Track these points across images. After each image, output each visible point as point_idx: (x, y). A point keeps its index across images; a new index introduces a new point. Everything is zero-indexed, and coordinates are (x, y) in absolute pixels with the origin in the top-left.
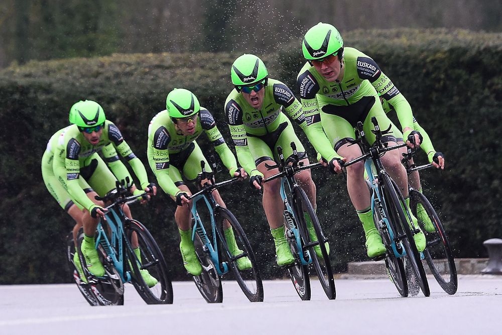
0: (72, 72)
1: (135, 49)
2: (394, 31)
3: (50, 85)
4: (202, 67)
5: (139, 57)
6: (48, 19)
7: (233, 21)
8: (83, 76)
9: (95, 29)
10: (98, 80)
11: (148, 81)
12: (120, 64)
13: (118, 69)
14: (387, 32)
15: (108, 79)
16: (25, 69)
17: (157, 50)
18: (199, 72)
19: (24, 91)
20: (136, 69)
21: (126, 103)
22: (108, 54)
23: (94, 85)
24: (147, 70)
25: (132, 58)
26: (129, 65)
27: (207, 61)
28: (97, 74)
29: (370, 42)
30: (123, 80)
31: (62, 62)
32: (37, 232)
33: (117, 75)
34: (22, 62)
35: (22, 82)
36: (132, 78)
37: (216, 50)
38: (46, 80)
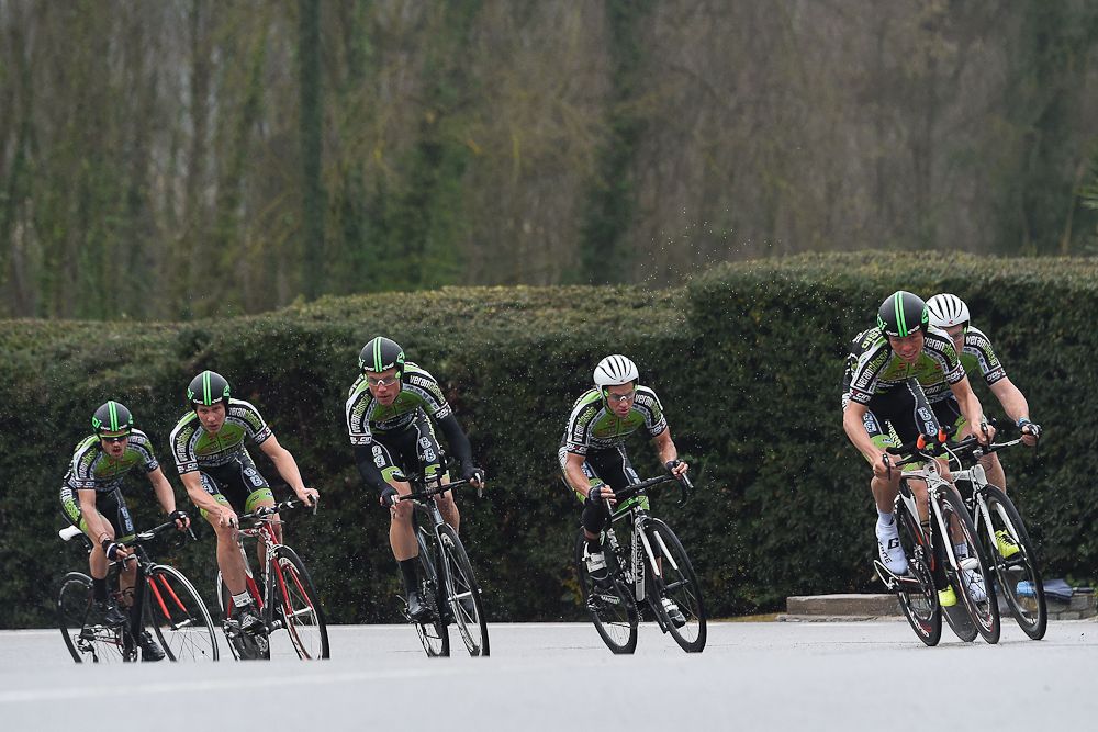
0: (383, 313)
1: (479, 281)
2: (860, 254)
3: (352, 331)
4: (575, 307)
5: (482, 291)
6: (352, 235)
7: (627, 240)
8: (400, 319)
9: (421, 249)
10: (421, 326)
11: (494, 327)
12: (455, 301)
13: (450, 309)
14: (851, 257)
15: (436, 323)
16: (316, 308)
17: (511, 281)
18: (569, 313)
19: (312, 339)
20: (477, 310)
21: (462, 359)
22: (438, 287)
23: (416, 334)
24: (493, 310)
25: (472, 293)
26: (468, 303)
27: (582, 299)
28: (420, 317)
29: (824, 271)
30: (459, 324)
31: (370, 297)
32: (331, 549)
33: (449, 318)
34: (311, 297)
35: (311, 326)
36: (473, 322)
37: (597, 283)
38: (344, 325)
